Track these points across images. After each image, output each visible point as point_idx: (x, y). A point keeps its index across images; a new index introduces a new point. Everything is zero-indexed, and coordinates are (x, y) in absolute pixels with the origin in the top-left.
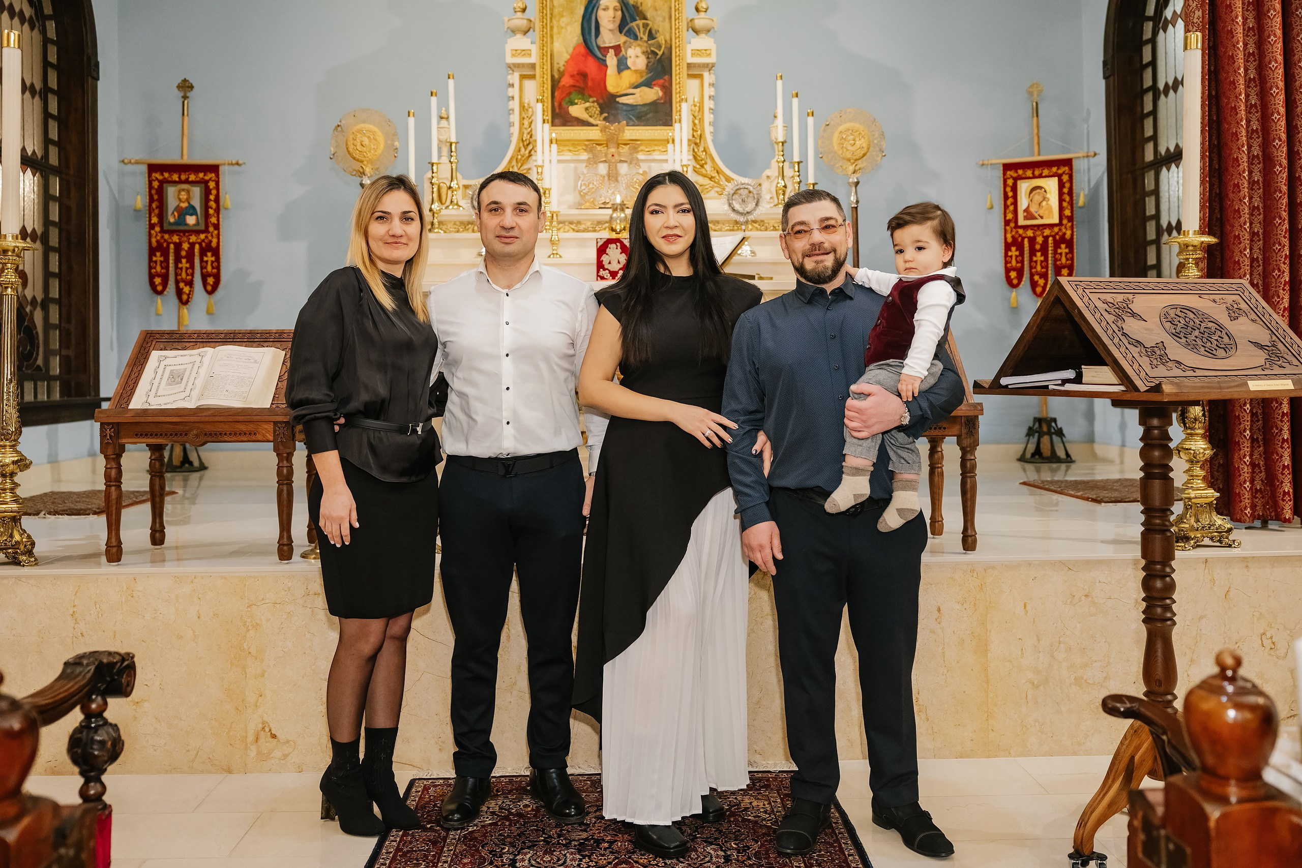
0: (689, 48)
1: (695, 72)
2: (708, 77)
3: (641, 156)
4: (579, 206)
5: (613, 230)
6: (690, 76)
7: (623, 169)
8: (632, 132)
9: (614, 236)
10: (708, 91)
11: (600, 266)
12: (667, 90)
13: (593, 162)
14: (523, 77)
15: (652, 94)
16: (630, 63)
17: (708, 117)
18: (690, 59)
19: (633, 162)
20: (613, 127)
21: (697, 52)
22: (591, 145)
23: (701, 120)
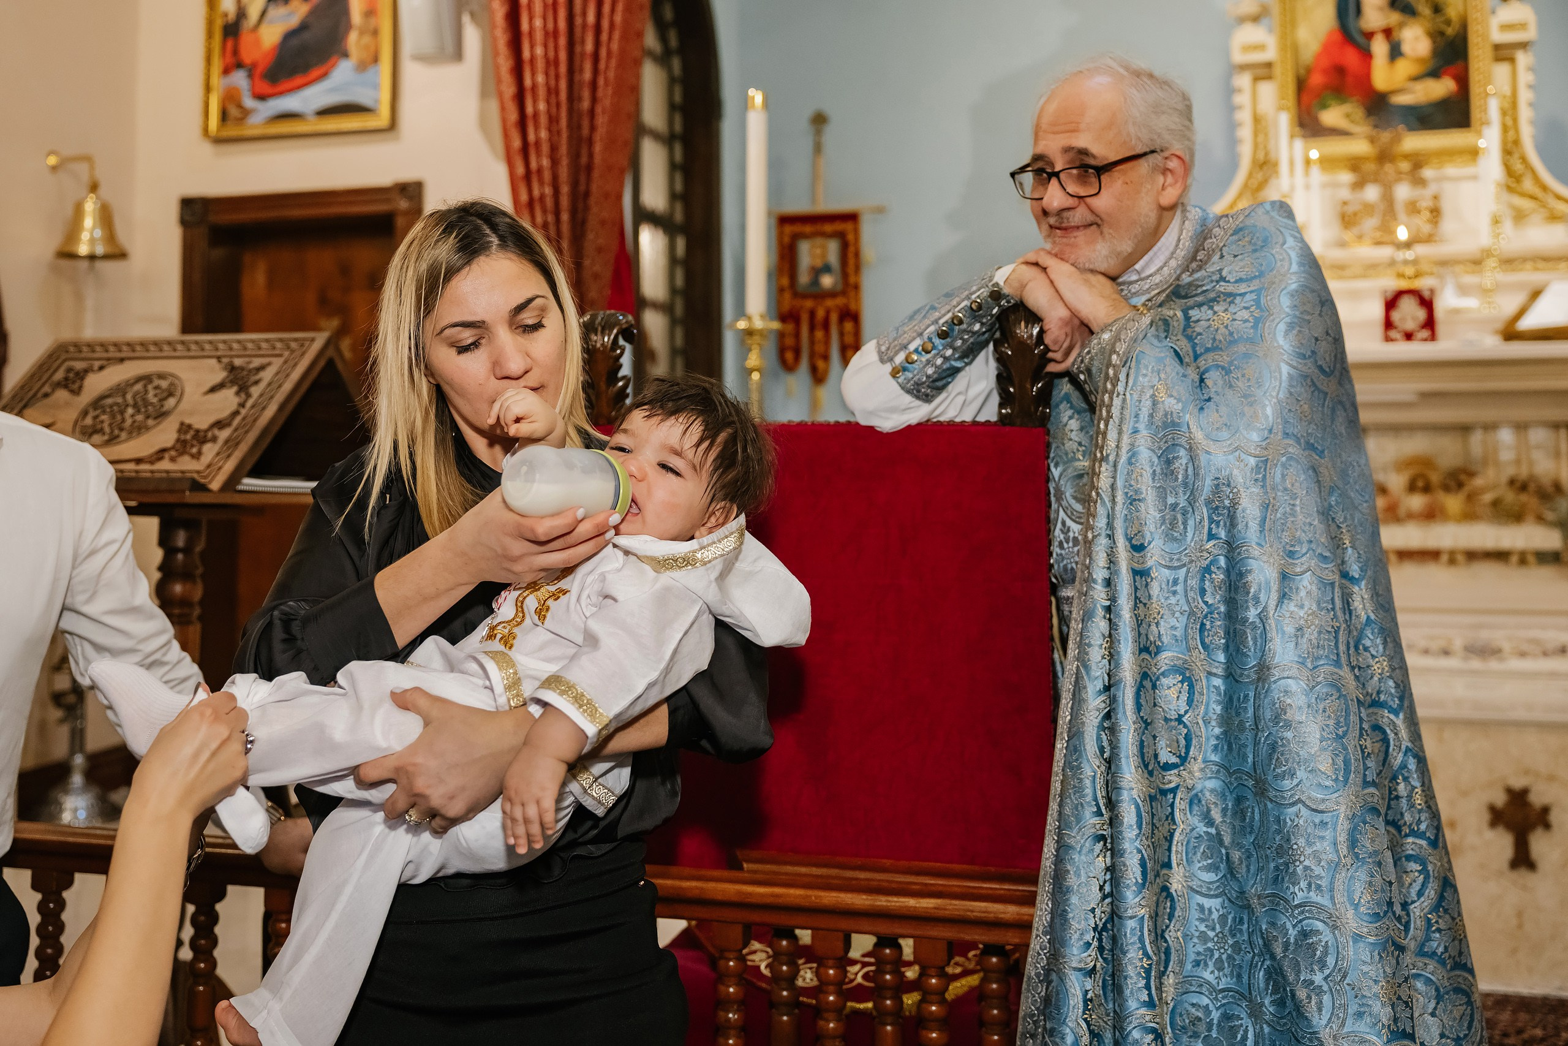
0: (1495, 22)
1: (1503, 53)
2: (1523, 59)
3: (1428, 173)
4: (1342, 244)
5: (1401, 276)
6: (1498, 59)
7: (1403, 192)
8: (1415, 142)
9: (1404, 285)
10: (1525, 77)
11: (1389, 324)
12: (1463, 82)
13: (1359, 185)
14: (1256, 79)
15: (1442, 87)
16: (1406, 48)
17: (1525, 114)
18: (1498, 37)
19: (1419, 182)
20: (1386, 136)
21: (1506, 27)
22: (1354, 164)
23: (1515, 120)
